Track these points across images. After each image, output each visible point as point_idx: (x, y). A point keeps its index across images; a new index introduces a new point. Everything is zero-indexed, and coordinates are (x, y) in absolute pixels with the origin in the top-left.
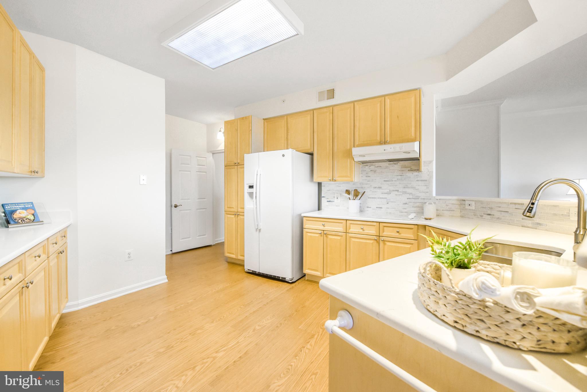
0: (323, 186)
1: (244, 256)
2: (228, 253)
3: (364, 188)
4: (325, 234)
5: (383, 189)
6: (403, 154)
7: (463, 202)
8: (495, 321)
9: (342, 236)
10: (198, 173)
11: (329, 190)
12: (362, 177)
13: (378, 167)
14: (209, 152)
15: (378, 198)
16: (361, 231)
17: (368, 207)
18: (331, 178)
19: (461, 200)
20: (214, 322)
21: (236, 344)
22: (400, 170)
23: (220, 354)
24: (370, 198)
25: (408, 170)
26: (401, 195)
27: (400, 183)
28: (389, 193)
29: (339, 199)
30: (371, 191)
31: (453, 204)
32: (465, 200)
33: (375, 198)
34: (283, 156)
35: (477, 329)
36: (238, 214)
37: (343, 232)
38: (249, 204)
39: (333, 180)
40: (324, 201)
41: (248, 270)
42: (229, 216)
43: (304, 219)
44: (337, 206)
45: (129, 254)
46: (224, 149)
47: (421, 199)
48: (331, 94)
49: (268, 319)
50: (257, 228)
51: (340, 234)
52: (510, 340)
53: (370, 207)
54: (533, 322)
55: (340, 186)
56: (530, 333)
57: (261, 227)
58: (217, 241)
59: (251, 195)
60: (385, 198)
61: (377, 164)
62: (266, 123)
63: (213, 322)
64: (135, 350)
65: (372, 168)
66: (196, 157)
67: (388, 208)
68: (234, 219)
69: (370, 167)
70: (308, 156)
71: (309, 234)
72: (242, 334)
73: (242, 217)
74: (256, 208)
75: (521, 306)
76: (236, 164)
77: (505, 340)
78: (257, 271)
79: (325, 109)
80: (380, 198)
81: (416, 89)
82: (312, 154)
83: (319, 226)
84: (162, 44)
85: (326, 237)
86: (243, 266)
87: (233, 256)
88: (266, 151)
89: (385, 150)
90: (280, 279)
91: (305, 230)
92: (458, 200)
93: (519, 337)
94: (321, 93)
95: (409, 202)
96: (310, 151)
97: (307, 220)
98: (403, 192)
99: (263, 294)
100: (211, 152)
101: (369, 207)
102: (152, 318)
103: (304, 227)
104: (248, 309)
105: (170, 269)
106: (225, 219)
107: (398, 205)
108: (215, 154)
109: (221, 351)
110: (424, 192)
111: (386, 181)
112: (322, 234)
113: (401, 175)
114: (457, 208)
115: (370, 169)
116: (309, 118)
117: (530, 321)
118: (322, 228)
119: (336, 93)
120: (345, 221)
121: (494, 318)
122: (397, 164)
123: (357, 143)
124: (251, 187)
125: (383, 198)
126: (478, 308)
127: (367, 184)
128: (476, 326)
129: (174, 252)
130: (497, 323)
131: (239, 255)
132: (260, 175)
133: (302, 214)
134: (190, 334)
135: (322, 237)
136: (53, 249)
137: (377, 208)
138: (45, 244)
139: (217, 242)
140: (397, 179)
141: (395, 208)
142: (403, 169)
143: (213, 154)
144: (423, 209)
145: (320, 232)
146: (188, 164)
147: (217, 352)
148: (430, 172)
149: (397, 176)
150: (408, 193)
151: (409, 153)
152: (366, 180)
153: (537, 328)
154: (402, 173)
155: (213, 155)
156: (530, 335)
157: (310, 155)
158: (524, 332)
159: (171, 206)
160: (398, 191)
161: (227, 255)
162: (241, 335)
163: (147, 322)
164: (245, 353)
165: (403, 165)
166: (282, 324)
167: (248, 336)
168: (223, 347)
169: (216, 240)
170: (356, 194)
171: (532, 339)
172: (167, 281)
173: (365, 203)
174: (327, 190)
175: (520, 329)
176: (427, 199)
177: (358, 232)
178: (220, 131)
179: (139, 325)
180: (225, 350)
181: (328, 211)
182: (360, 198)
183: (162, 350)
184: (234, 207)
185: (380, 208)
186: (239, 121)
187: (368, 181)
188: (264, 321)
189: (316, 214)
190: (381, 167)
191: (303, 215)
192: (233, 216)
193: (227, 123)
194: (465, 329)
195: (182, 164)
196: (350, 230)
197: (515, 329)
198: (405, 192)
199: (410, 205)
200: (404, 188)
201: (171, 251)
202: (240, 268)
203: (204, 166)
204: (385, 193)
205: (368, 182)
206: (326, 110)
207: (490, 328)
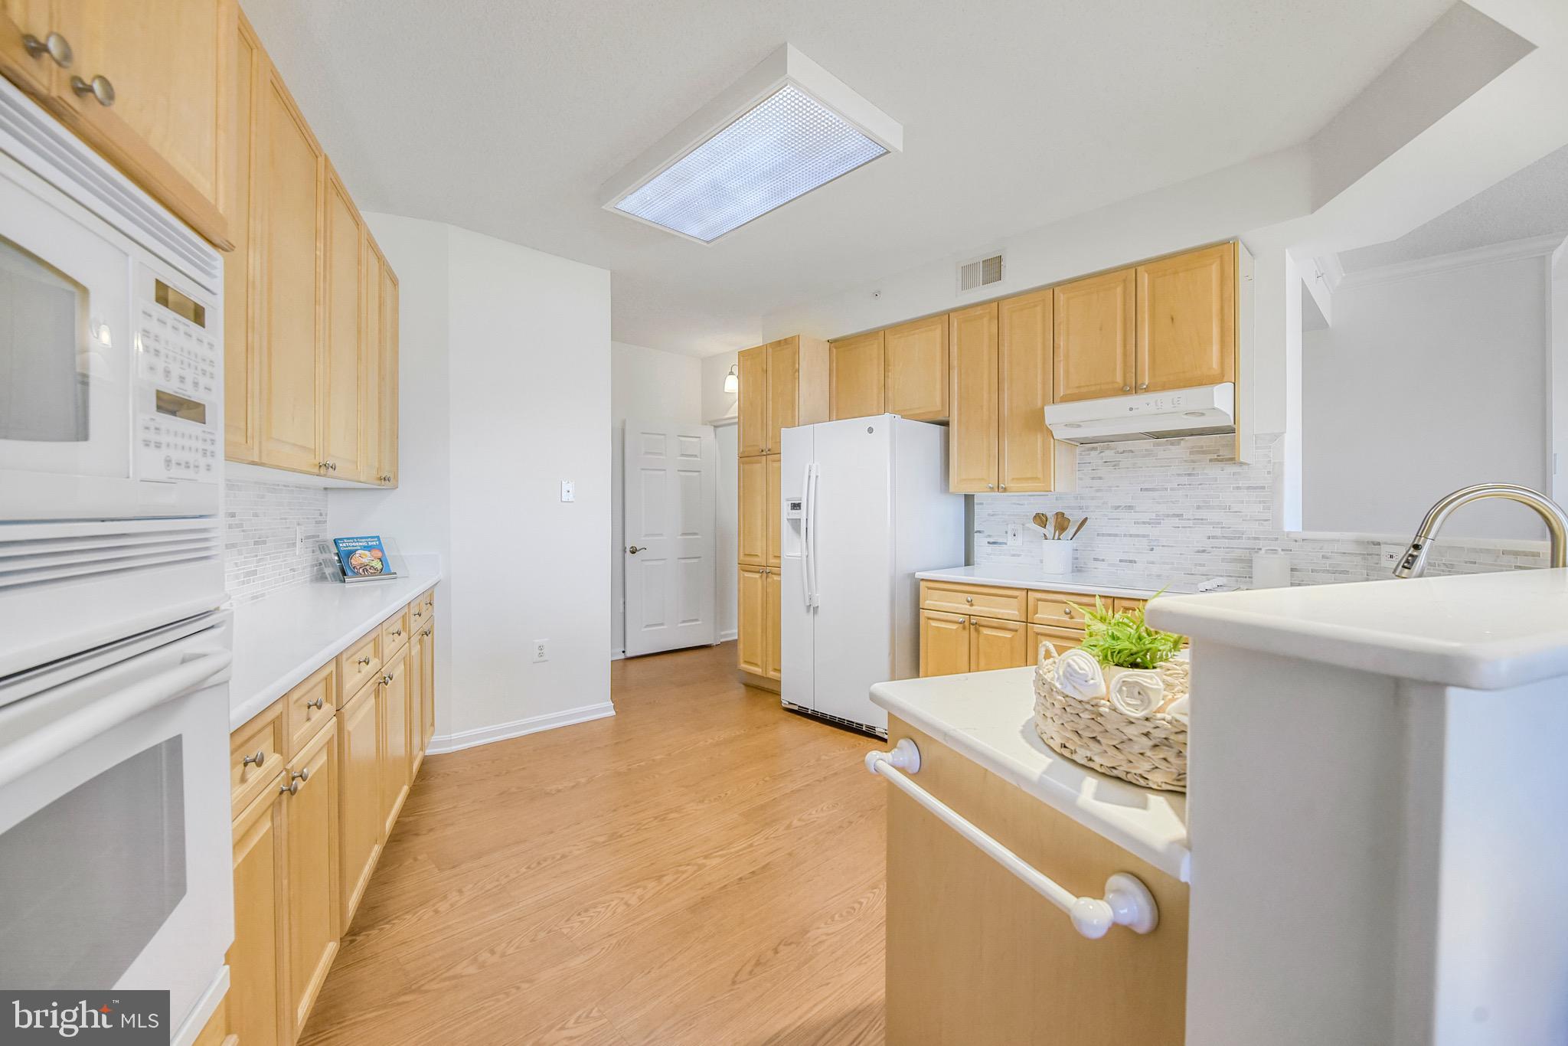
0: (978, 504)
1: (780, 671)
2: (746, 662)
3: (1087, 507)
4: (973, 624)
5: (1139, 512)
6: (1185, 417)
7: (1374, 549)
8: (1112, 739)
9: (1016, 631)
10: (683, 473)
11: (993, 515)
12: (1081, 479)
13: (1124, 452)
14: (706, 424)
15: (1125, 535)
16: (1066, 618)
17: (1095, 559)
18: (993, 483)
19: (1368, 542)
20: (706, 802)
21: (745, 849)
22: (1185, 461)
23: (714, 862)
24: (1103, 535)
25: (1211, 460)
26: (1190, 527)
27: (1187, 495)
28: (1155, 522)
29: (1019, 538)
30: (1105, 515)
31: (1344, 553)
32: (1379, 544)
33: (1116, 535)
34: (870, 430)
35: (1089, 754)
36: (769, 571)
37: (1018, 619)
38: (792, 549)
39: (1000, 488)
40: (980, 542)
41: (790, 703)
42: (747, 575)
43: (922, 584)
44: (1014, 555)
45: (541, 648)
46: (737, 415)
47: (1249, 538)
48: (993, 268)
49: (822, 809)
50: (808, 604)
51: (1011, 625)
52: (1133, 771)
53: (1103, 560)
54: (1171, 741)
55: (1020, 503)
56: (1165, 759)
57: (819, 600)
58: (725, 636)
59: (796, 524)
60: (1144, 536)
61: (1121, 446)
62: (834, 350)
63: (702, 802)
64: (552, 832)
65: (1109, 454)
66: (679, 436)
67: (1153, 563)
68: (759, 582)
69: (1102, 454)
70: (937, 429)
71: (934, 624)
72: (762, 830)
73: (776, 578)
74: (807, 556)
75: (1128, 704)
76: (764, 453)
77: (1128, 773)
78: (810, 707)
79: (979, 308)
80: (1131, 536)
81: (1226, 242)
82: (945, 424)
83: (958, 604)
84: (603, 207)
85: (977, 631)
86: (778, 694)
87: (758, 670)
88: (834, 419)
89: (1131, 409)
90: (864, 729)
91: (924, 614)
92: (1359, 542)
93: (1147, 766)
94: (967, 270)
95: (1212, 547)
96: (941, 418)
97: (929, 588)
98: (1195, 519)
99: (819, 759)
100: (711, 423)
101: (1101, 558)
102: (583, 780)
103: (921, 606)
104: (781, 785)
105: (620, 689)
106: (739, 583)
107: (1181, 554)
108: (721, 429)
109: (716, 856)
110: (1257, 520)
111: (1147, 490)
112: (967, 624)
113: (1189, 475)
114: (1356, 565)
115: (1102, 458)
116: (937, 333)
117: (1166, 739)
118: (966, 608)
119: (1005, 267)
120: (1024, 593)
121: (1112, 734)
122: (1179, 444)
123: (1061, 391)
124: (796, 506)
125: (1138, 536)
126: (1090, 717)
127: (1093, 499)
128: (1087, 749)
129: (629, 654)
130: (1114, 743)
131: (770, 668)
132: (817, 477)
133: (917, 574)
134: (656, 818)
135: (967, 632)
136: (416, 624)
137: (1121, 561)
138: (404, 615)
139: (723, 640)
140: (1178, 485)
141: (1173, 563)
142: (1193, 457)
143: (715, 427)
144: (1251, 567)
145: (961, 618)
146: (661, 454)
147: (706, 857)
148: (1274, 463)
149: (1179, 475)
150: (1211, 523)
151: (1203, 414)
152: (1091, 487)
153: (1177, 751)
154: (1194, 468)
155: (715, 431)
156: (1164, 763)
157: (943, 427)
158: (1156, 756)
159: (624, 551)
160: (1179, 516)
161: (744, 666)
162: (759, 833)
163: (573, 787)
164: (764, 867)
165: (1193, 447)
166: (852, 823)
167: (774, 838)
168: (722, 850)
169: (723, 633)
170: (1061, 523)
171: (1168, 770)
172: (613, 713)
173: (1090, 549)
174: (989, 515)
175: (1149, 753)
176: (1265, 539)
177: (1058, 620)
178: (731, 373)
179: (559, 791)
180: (721, 856)
181: (991, 568)
182: (1074, 536)
183: (601, 839)
184: (759, 554)
185: (1131, 561)
186: (770, 350)
187: (1098, 491)
188: (814, 812)
189: (960, 575)
190: (1132, 452)
191: (919, 575)
192: (757, 576)
193: (745, 355)
194: (1074, 757)
195: (647, 453)
196: (1037, 615)
197: (1142, 751)
198: (1202, 519)
199: (1216, 555)
200: (1199, 507)
201: (624, 652)
202: (771, 699)
203: (696, 456)
204: (1144, 523)
205: (1098, 494)
206: (981, 312)
207: (1106, 752)
